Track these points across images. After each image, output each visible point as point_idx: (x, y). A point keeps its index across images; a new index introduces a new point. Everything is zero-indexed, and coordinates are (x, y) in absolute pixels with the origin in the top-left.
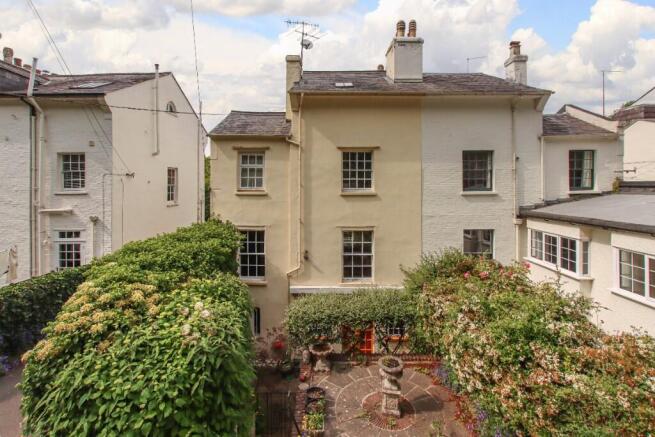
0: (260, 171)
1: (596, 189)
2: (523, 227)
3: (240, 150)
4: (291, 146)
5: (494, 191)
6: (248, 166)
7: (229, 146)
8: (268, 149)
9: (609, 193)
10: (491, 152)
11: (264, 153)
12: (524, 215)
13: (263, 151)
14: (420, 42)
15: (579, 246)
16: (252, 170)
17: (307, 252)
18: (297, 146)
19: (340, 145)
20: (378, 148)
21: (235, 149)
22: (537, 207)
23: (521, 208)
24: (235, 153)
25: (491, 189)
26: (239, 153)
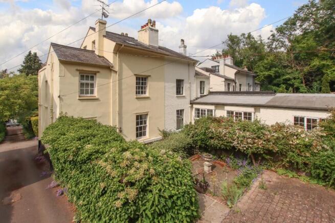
0: (92, 85)
1: (205, 94)
2: (192, 107)
3: (81, 71)
4: (112, 71)
5: (184, 95)
6: (85, 81)
7: (74, 68)
8: (98, 72)
9: (208, 95)
10: (183, 80)
11: (95, 74)
12: (192, 103)
13: (95, 73)
14: (157, 31)
15: (213, 111)
16: (87, 84)
17: (120, 128)
18: (116, 72)
19: (136, 74)
20: (150, 76)
21: (77, 70)
22: (194, 100)
23: (191, 101)
24: (78, 73)
25: (183, 94)
26: (80, 73)
